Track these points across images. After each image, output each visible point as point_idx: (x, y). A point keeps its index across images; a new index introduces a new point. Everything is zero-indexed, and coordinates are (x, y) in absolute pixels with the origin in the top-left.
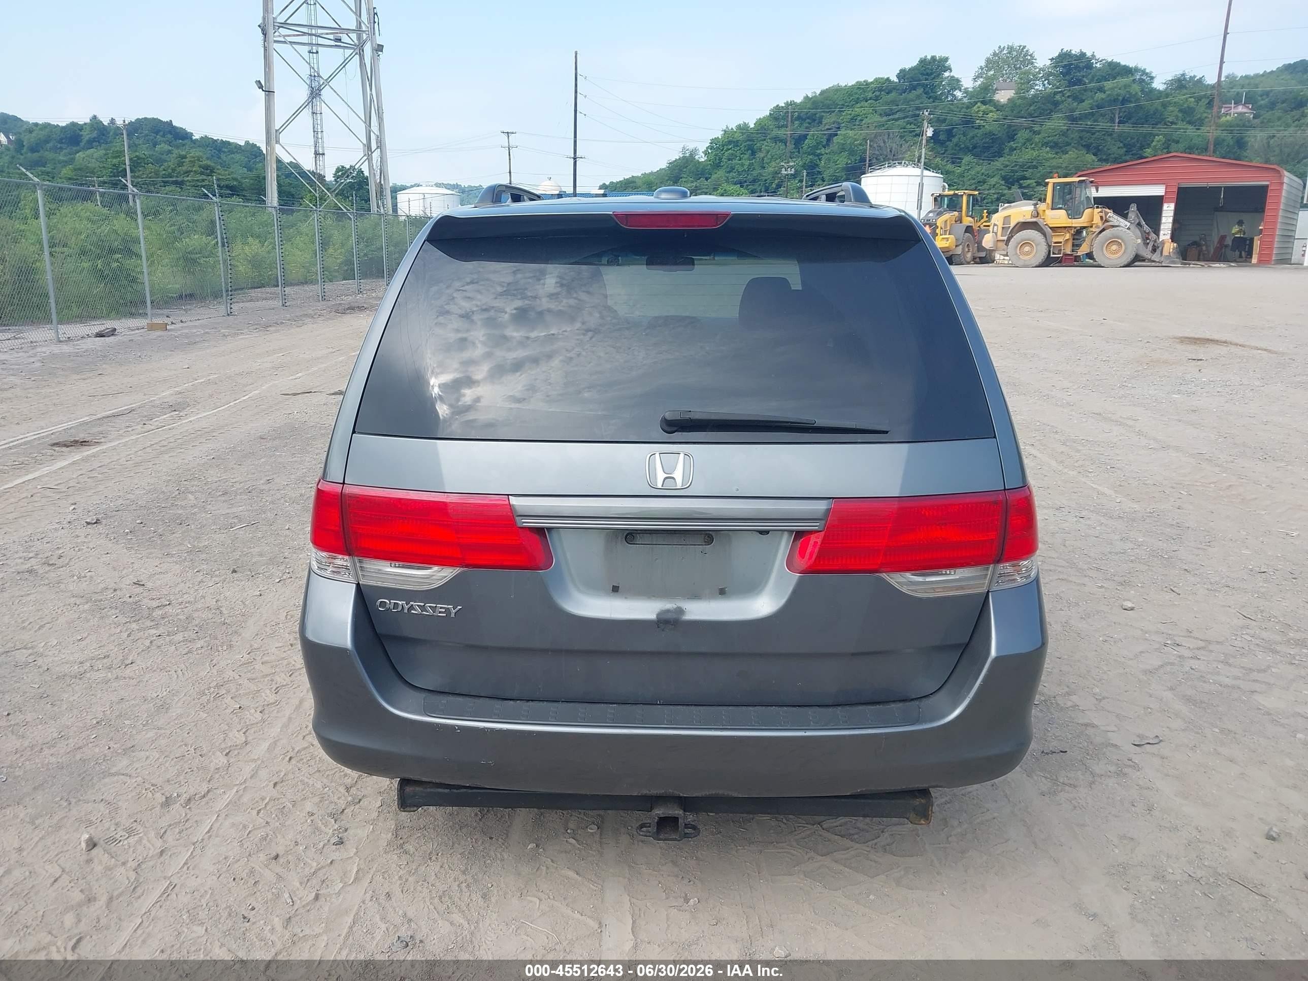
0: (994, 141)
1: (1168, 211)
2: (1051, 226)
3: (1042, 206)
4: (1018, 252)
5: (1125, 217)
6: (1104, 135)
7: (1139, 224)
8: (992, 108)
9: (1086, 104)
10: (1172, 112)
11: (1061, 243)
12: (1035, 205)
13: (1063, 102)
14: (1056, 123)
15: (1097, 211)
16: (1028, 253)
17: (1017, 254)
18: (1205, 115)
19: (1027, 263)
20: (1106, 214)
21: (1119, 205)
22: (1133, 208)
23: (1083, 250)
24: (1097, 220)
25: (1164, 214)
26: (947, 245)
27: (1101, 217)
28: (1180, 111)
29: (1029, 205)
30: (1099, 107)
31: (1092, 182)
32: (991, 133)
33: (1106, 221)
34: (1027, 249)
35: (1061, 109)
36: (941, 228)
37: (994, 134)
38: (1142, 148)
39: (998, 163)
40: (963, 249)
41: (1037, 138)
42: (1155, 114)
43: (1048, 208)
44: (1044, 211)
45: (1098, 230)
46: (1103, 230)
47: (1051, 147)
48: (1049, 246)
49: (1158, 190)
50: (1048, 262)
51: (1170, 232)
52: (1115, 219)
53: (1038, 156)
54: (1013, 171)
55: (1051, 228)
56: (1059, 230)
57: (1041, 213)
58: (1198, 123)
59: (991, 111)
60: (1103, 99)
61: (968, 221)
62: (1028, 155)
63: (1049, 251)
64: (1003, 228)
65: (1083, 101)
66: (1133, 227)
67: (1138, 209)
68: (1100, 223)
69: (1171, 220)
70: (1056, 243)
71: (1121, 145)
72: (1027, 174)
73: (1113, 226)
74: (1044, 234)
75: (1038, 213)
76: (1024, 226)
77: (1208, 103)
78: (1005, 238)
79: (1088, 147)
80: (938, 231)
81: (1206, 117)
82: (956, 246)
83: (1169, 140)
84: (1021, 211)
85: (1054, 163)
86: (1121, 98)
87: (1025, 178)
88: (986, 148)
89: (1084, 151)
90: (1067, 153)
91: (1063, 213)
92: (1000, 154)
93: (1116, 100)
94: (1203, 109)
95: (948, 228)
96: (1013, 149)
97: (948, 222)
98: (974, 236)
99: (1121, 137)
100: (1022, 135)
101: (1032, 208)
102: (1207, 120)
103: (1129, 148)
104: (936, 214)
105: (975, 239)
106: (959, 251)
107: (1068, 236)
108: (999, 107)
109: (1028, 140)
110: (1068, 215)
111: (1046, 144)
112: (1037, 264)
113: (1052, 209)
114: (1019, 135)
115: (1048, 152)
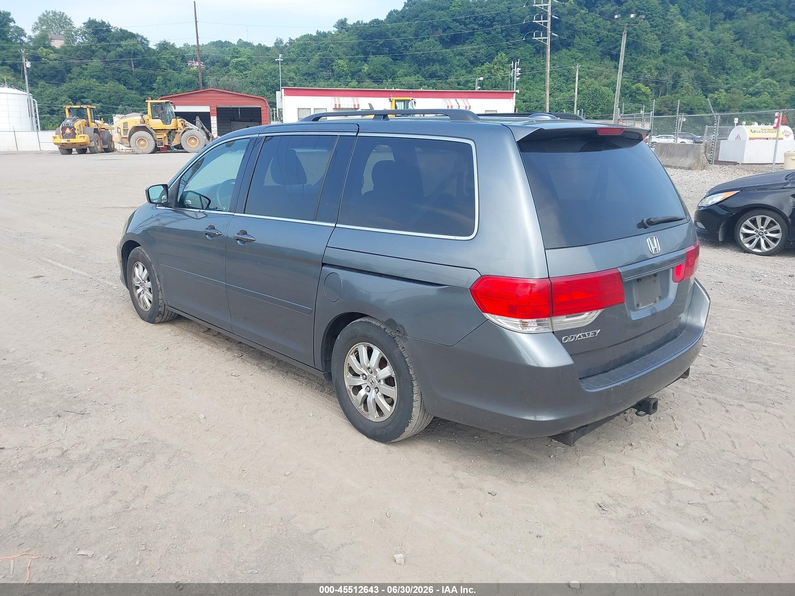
0: (58, 72)
1: (214, 120)
2: (154, 129)
3: (146, 117)
4: (137, 145)
5: (194, 124)
6: (127, 73)
7: (202, 128)
8: (51, 51)
9: (112, 54)
10: (163, 63)
11: (162, 139)
12: (142, 116)
13: (97, 51)
14: (96, 63)
15: (179, 120)
16: (143, 146)
17: (136, 146)
18: (182, 66)
19: (144, 151)
20: (184, 122)
21: (190, 117)
22: (198, 119)
23: (175, 142)
24: (180, 125)
25: (212, 122)
26: (84, 141)
27: (182, 124)
28: (168, 62)
29: (138, 116)
30: (121, 57)
31: (171, 103)
32: (54, 68)
33: (185, 126)
34: (142, 142)
35: (97, 55)
36: (78, 130)
37: (56, 68)
38: (151, 83)
39: (64, 87)
40: (95, 143)
41: (86, 73)
42: (154, 63)
43: (150, 118)
44: (148, 120)
45: (182, 131)
46: (185, 131)
47: (96, 79)
48: (155, 141)
49: (206, 109)
50: (156, 150)
51: (217, 132)
52: (190, 125)
53: (90, 84)
54: (75, 93)
55: (154, 130)
56: (159, 131)
57: (146, 120)
58: (179, 70)
59: (51, 53)
60: (121, 51)
61: (93, 125)
62: (82, 83)
63: (156, 144)
64: (124, 130)
65: (110, 52)
66: (200, 129)
67: (200, 119)
68: (182, 127)
69: (216, 125)
70: (158, 139)
71: (139, 80)
72: (85, 95)
73: (189, 129)
74: (151, 134)
75: (144, 121)
76: (137, 129)
77: (182, 59)
78: (127, 136)
79: (119, 80)
80: (76, 131)
81: (182, 67)
82: (91, 141)
83: (165, 79)
84: (134, 119)
85: (101, 88)
86: (132, 52)
87: (84, 98)
88: (53, 77)
89: (117, 83)
90: (107, 83)
91: (159, 121)
92: (63, 81)
93: (129, 53)
94: (179, 62)
95: (82, 130)
96: (71, 79)
97: (81, 125)
98: (99, 134)
99: (137, 76)
100: (76, 70)
101: (140, 117)
102: (183, 69)
103: (143, 82)
104: (72, 120)
105: (100, 137)
106: (92, 144)
107: (165, 135)
108: (56, 51)
109: (81, 73)
110: (163, 122)
111: (92, 77)
112: (150, 151)
113: (153, 118)
114: (73, 70)
115: (95, 82)
